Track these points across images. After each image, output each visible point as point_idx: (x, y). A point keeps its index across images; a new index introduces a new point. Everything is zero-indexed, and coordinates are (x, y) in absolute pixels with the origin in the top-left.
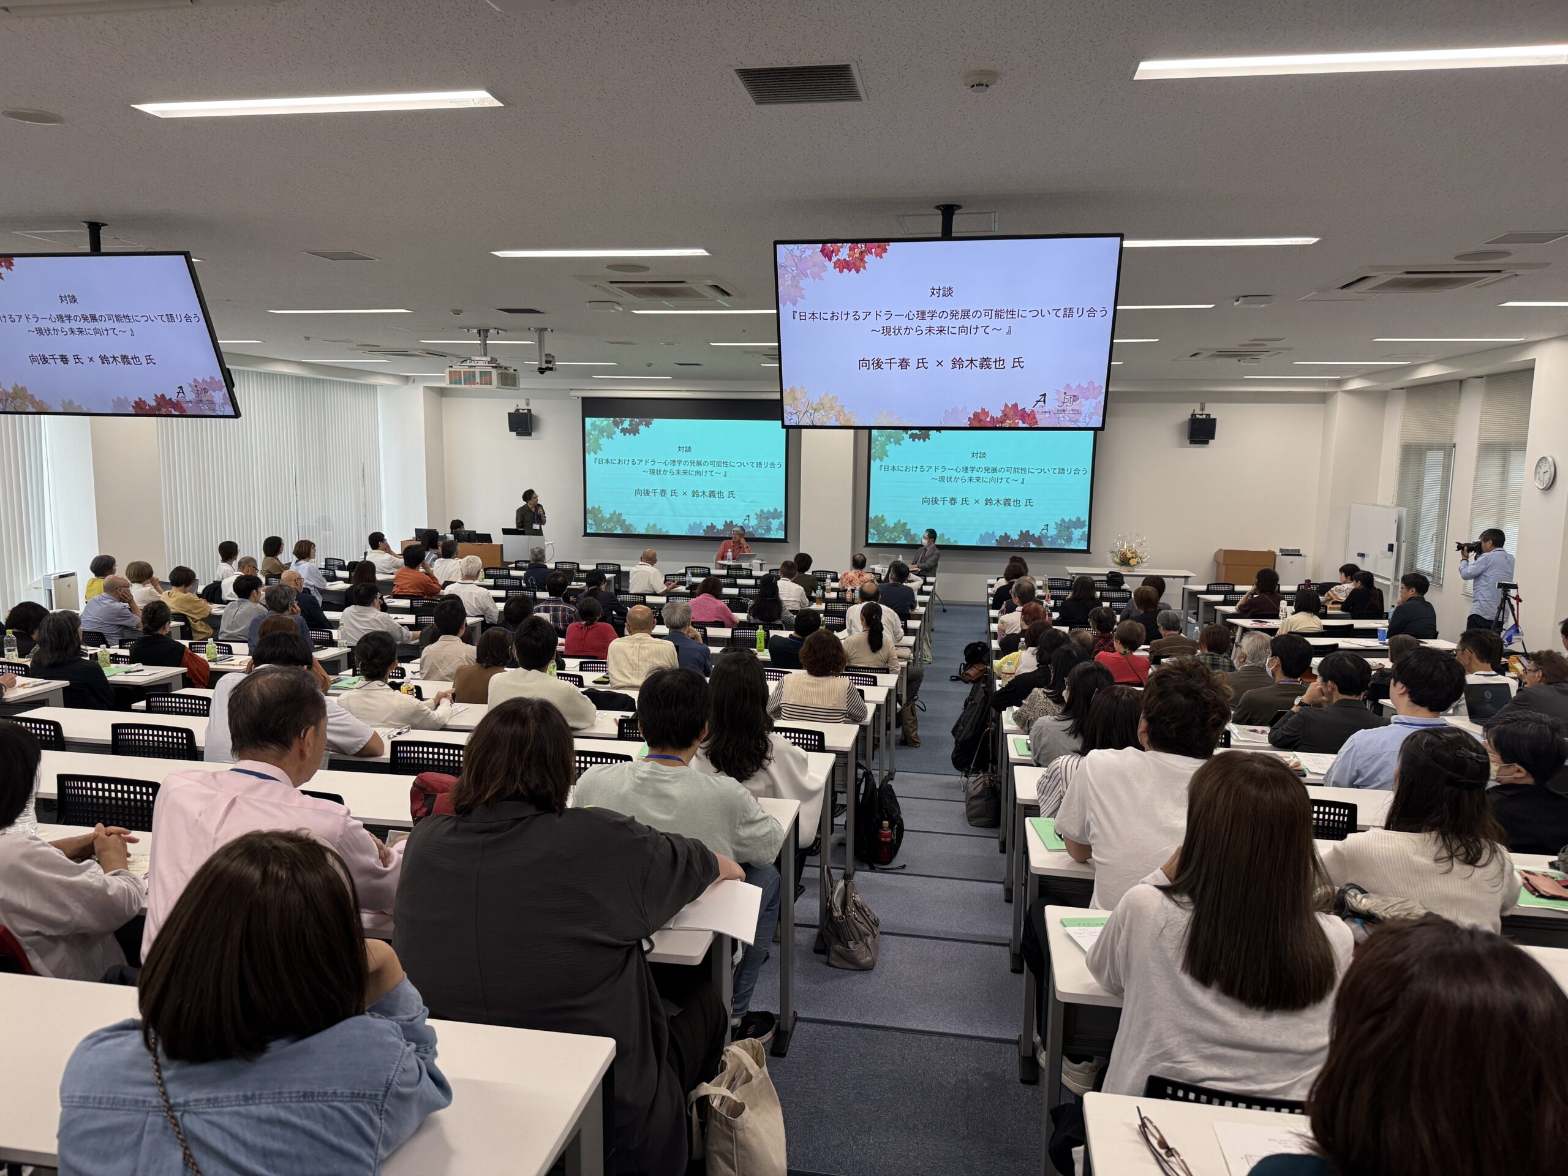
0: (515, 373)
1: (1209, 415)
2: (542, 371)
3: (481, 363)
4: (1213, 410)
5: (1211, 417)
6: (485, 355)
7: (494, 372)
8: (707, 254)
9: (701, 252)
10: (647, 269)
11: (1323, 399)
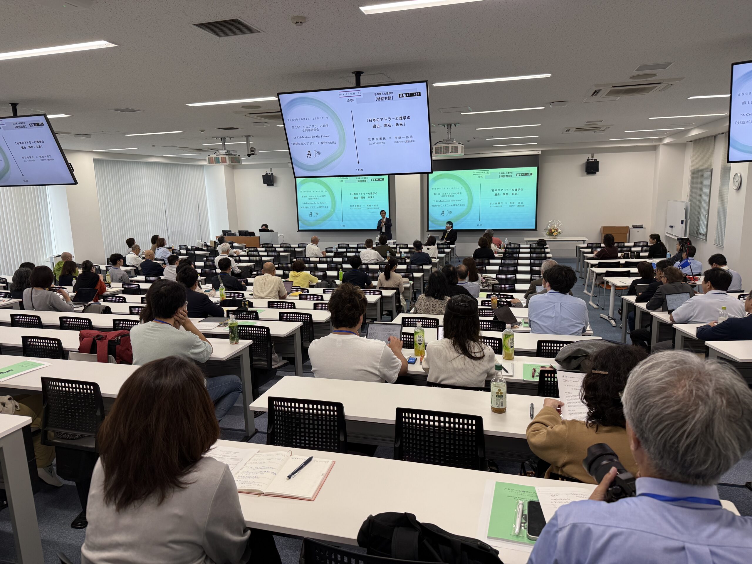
0: (239, 157)
2: (249, 155)
3: (222, 153)
4: (598, 157)
5: (597, 160)
6: (225, 149)
7: (227, 157)
10: (260, 107)
11: (655, 148)
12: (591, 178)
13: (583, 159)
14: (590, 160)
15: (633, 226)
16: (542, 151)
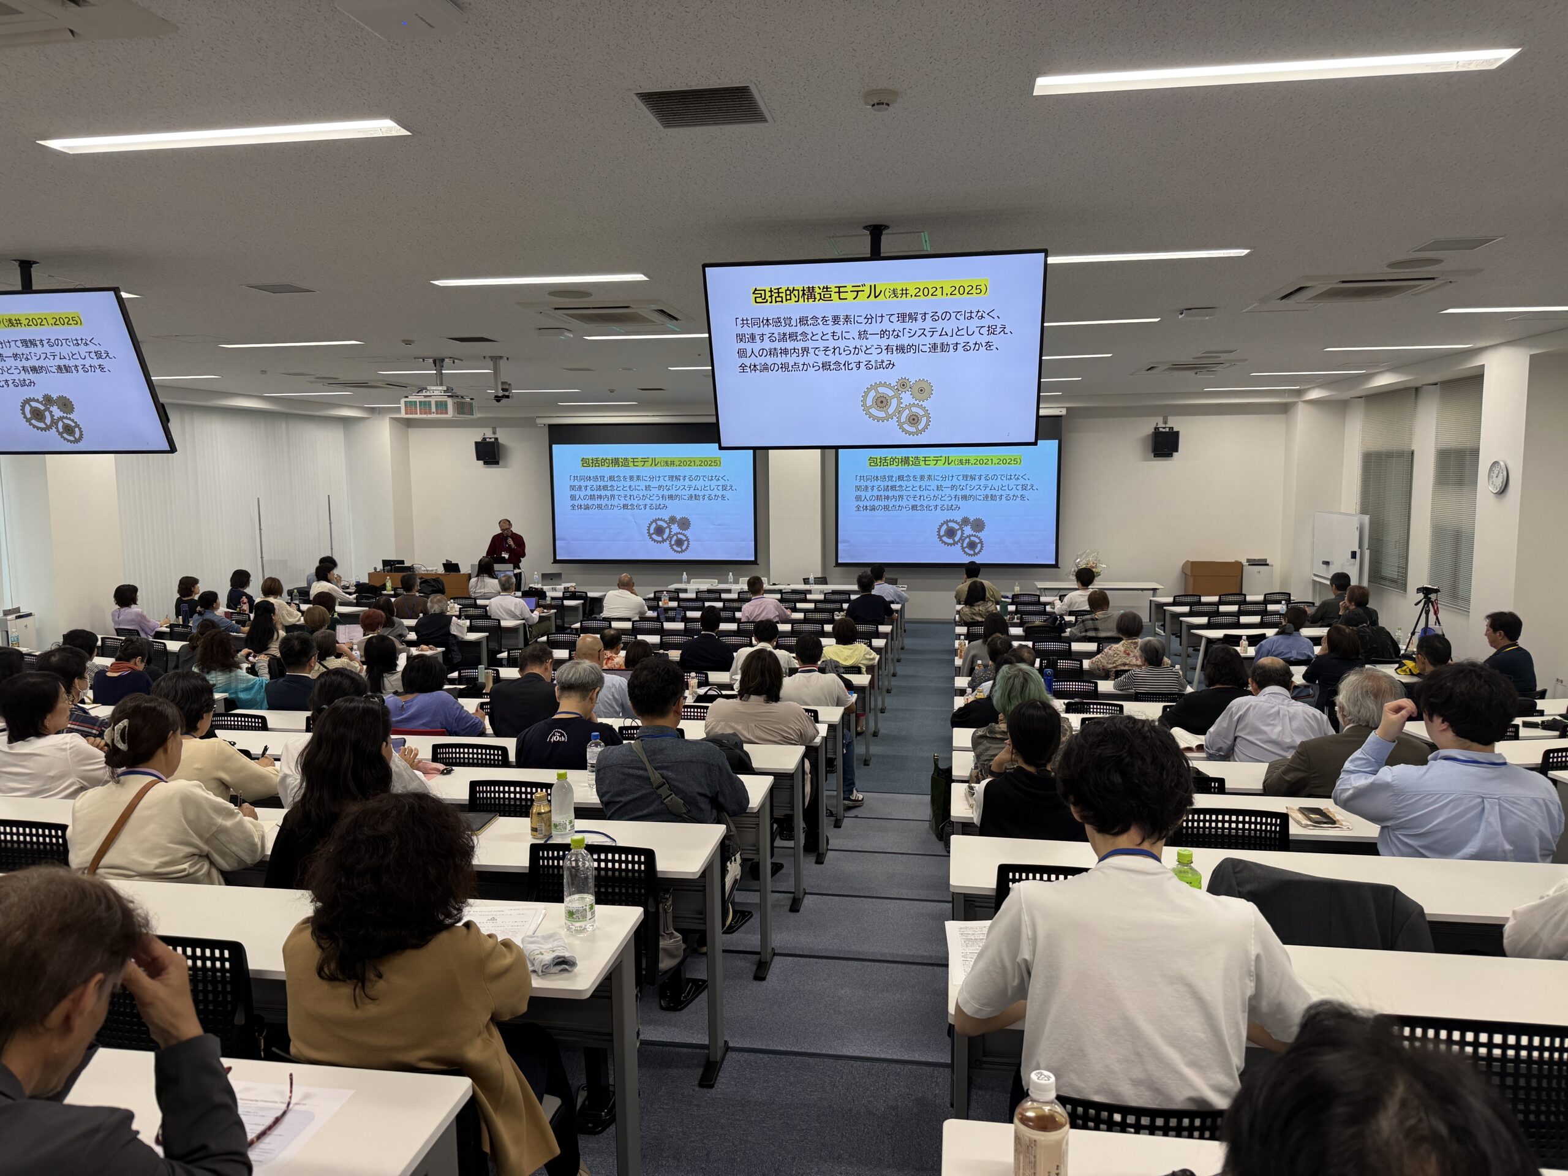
0: (472, 401)
1: (1172, 428)
2: (498, 399)
3: (436, 393)
4: (1176, 423)
5: (1175, 430)
6: (441, 385)
7: (450, 402)
8: (646, 279)
9: (640, 277)
10: (589, 295)
11: (1285, 409)
12: (1162, 464)
13: (1147, 427)
14: (1161, 429)
15: (1248, 560)
16: (1068, 408)
